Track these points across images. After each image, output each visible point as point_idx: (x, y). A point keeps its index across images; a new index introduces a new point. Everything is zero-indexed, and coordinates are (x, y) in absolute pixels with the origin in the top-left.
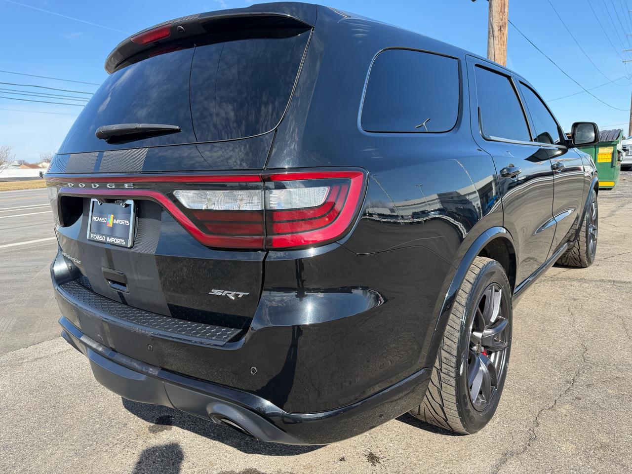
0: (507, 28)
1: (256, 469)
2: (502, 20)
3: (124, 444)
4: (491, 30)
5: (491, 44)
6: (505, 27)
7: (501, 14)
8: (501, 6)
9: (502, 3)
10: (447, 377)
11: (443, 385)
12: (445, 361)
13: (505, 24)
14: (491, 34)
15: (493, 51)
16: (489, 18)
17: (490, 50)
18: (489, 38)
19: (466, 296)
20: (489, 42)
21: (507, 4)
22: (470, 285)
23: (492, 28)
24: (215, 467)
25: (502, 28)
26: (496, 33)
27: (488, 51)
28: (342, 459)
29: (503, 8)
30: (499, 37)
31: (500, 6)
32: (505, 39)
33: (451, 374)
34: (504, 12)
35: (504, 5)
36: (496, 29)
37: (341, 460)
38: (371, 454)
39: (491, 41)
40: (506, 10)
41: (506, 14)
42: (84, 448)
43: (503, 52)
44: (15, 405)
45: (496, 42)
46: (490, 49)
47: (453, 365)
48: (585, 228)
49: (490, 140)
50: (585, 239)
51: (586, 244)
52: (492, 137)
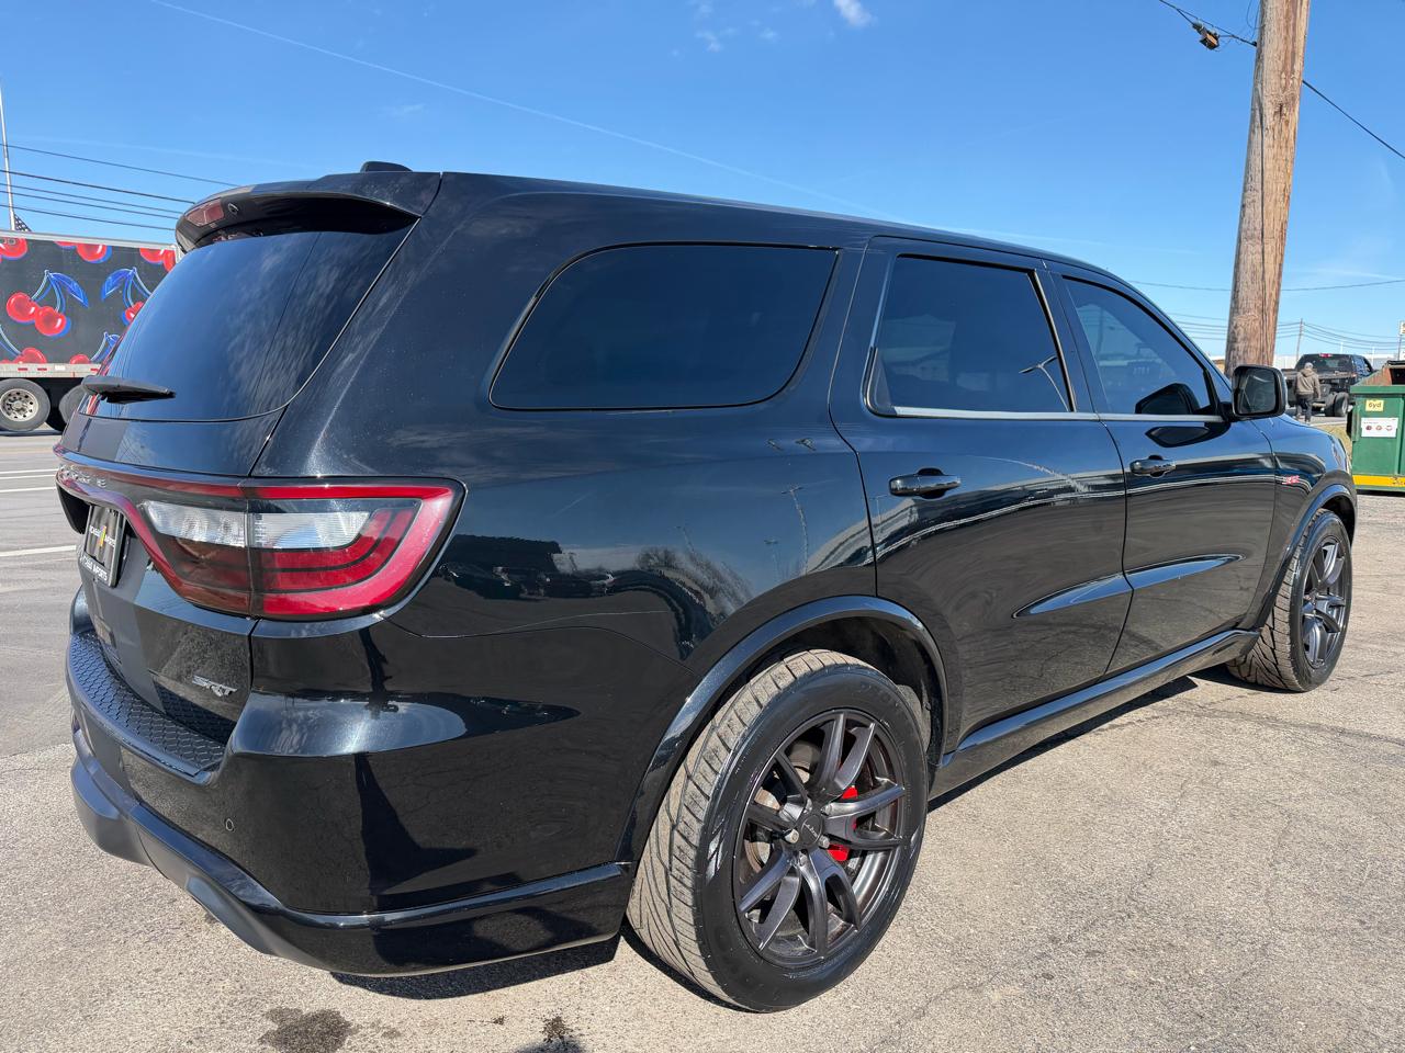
0: (1297, 109)
1: (338, 1013)
2: (1285, 89)
3: (152, 934)
4: (1258, 114)
5: (1254, 145)
6: (1294, 106)
7: (1283, 75)
8: (1286, 58)
9: (1286, 51)
10: (680, 888)
11: (674, 900)
12: (677, 853)
13: (1293, 99)
14: (1258, 123)
15: (1258, 162)
16: (1255, 85)
17: (1252, 162)
18: (1252, 131)
19: (743, 730)
20: (1250, 142)
21: (1301, 52)
22: (757, 708)
23: (1261, 109)
24: (274, 998)
25: (1284, 109)
26: (1269, 120)
27: (1248, 161)
28: (500, 1021)
29: (1289, 61)
30: (1276, 128)
31: (1283, 58)
32: (1292, 133)
33: (686, 881)
34: (1293, 72)
35: (1294, 53)
36: (1269, 110)
37: (496, 1022)
38: (558, 1019)
39: (1257, 138)
40: (1297, 67)
41: (1297, 75)
42: (86, 930)
43: (1283, 164)
44: (17, 840)
45: (1268, 141)
46: (1253, 157)
47: (690, 863)
48: (1288, 602)
49: (896, 416)
50: (1287, 628)
51: (1288, 640)
52: (901, 410)
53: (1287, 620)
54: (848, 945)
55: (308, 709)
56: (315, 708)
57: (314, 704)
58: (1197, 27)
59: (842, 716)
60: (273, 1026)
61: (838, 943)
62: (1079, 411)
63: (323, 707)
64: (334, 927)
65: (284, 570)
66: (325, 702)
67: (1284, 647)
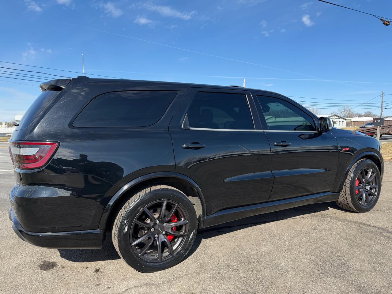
28: (87, 268)
47: (117, 231)
48: (349, 185)
49: (190, 130)
50: (349, 193)
51: (350, 197)
52: (192, 128)
53: (349, 190)
54: (168, 259)
55: (32, 188)
56: (33, 188)
57: (33, 187)
58: (381, 20)
59: (165, 201)
60: (42, 263)
61: (165, 258)
62: (256, 129)
63: (35, 188)
64: (38, 236)
65: (26, 159)
66: (36, 187)
67: (349, 199)
